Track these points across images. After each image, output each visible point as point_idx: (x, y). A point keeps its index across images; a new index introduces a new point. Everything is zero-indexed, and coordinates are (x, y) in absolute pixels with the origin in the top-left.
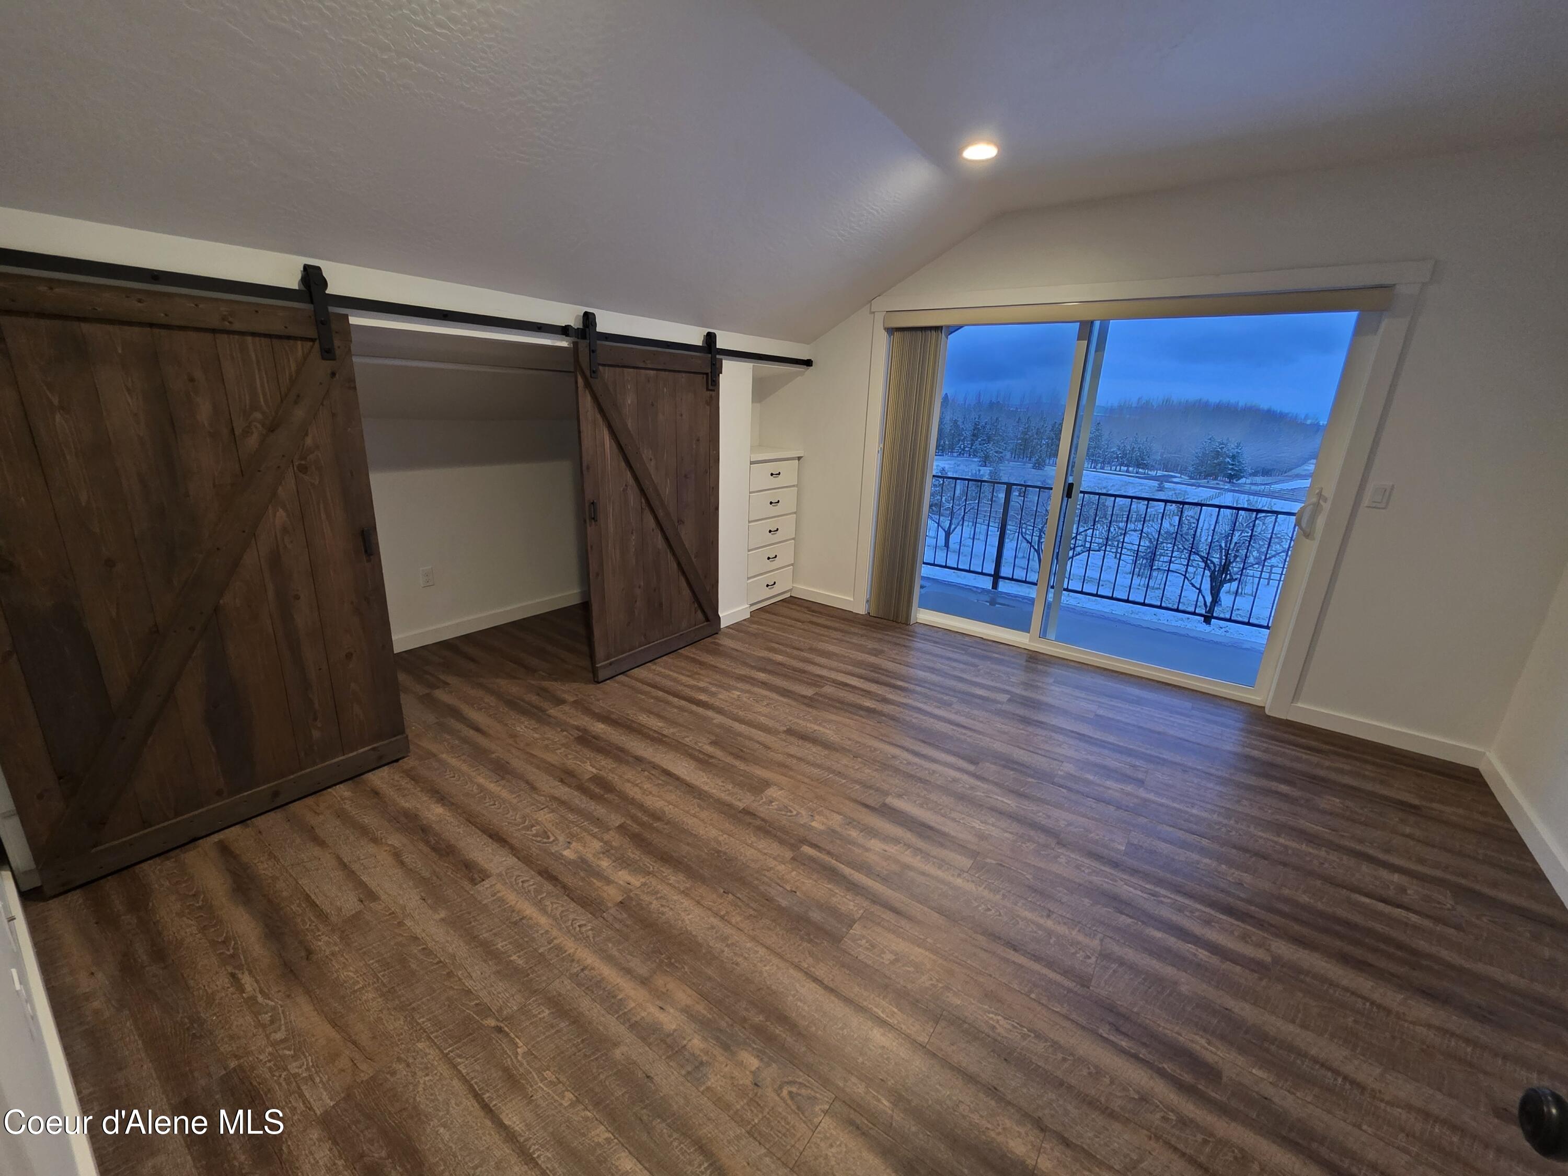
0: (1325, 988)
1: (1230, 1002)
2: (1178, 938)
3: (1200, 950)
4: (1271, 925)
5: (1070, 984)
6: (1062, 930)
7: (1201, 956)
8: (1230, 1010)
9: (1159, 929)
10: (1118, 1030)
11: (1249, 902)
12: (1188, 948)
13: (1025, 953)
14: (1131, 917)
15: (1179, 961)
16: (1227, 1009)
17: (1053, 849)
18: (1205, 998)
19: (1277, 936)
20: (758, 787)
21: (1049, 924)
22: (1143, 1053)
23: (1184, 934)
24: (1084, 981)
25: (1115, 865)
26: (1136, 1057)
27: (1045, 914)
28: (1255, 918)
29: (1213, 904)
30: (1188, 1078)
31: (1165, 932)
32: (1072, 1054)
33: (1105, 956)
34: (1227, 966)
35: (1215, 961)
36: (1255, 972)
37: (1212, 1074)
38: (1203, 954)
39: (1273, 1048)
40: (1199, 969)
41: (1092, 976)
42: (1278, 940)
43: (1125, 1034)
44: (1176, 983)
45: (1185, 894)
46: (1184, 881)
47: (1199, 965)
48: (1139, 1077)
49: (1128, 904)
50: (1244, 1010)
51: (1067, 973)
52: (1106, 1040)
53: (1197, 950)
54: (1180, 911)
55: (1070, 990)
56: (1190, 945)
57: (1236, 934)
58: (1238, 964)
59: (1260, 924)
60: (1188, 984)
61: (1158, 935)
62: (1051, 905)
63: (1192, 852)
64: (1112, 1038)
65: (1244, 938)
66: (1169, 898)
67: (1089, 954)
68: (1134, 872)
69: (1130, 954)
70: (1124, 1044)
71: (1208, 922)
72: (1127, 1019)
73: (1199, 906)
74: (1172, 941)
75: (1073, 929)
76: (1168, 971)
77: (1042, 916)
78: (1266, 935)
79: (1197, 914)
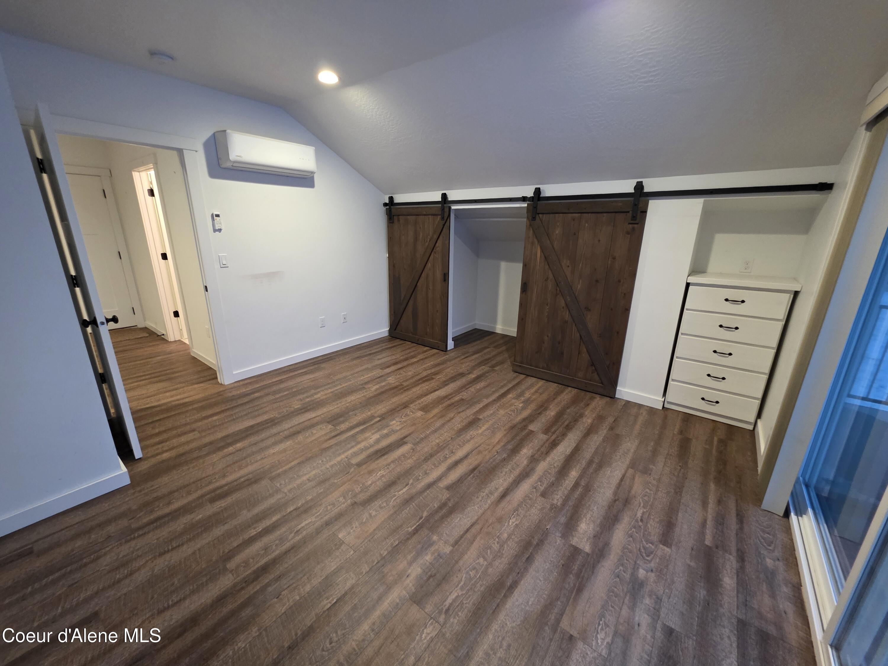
0: (195, 585)
1: (227, 527)
2: (267, 527)
3: (255, 533)
4: (243, 588)
5: (274, 474)
6: (299, 481)
7: (252, 531)
8: (223, 525)
9: (277, 521)
10: (248, 480)
11: (264, 588)
12: (260, 527)
13: (295, 466)
14: (290, 512)
15: (258, 518)
16: (225, 524)
17: (351, 498)
18: (236, 518)
19: (235, 586)
20: (425, 409)
21: (305, 478)
22: (235, 483)
23: (267, 531)
24: (272, 479)
25: (327, 524)
26: (236, 481)
27: (310, 479)
28: (253, 582)
29: (275, 562)
30: (218, 492)
31: (274, 523)
32: (251, 464)
33: (278, 491)
34: (240, 540)
35: (246, 536)
36: (228, 552)
37: (212, 501)
38: (253, 532)
39: (200, 530)
40: (248, 525)
41: (272, 482)
42: (232, 583)
43: (245, 481)
44: (249, 511)
45: (289, 550)
46: (298, 557)
47: (249, 526)
48: (230, 478)
49: (299, 516)
50: (218, 531)
51: (279, 475)
52: (247, 475)
53: (256, 531)
54: (281, 539)
55: (271, 473)
56: (260, 530)
57: (251, 560)
58: (237, 546)
59: (248, 581)
60: (246, 515)
61: (274, 519)
62: (313, 483)
63: (320, 583)
64: (247, 477)
65: (246, 563)
66: (292, 539)
67: (282, 485)
68: (318, 531)
69: (272, 501)
70: (242, 479)
71: (266, 549)
72: (249, 485)
73: (277, 552)
74: (267, 523)
75: (297, 486)
76: (256, 510)
77: (310, 477)
78: (238, 578)
79: (274, 547)
